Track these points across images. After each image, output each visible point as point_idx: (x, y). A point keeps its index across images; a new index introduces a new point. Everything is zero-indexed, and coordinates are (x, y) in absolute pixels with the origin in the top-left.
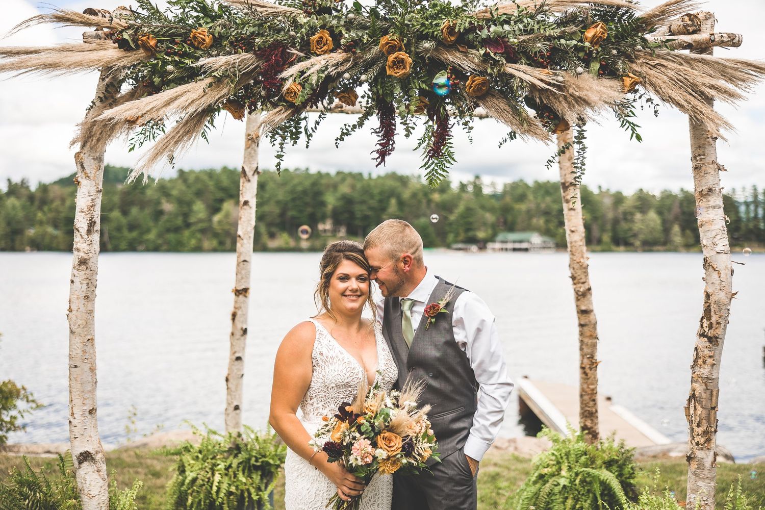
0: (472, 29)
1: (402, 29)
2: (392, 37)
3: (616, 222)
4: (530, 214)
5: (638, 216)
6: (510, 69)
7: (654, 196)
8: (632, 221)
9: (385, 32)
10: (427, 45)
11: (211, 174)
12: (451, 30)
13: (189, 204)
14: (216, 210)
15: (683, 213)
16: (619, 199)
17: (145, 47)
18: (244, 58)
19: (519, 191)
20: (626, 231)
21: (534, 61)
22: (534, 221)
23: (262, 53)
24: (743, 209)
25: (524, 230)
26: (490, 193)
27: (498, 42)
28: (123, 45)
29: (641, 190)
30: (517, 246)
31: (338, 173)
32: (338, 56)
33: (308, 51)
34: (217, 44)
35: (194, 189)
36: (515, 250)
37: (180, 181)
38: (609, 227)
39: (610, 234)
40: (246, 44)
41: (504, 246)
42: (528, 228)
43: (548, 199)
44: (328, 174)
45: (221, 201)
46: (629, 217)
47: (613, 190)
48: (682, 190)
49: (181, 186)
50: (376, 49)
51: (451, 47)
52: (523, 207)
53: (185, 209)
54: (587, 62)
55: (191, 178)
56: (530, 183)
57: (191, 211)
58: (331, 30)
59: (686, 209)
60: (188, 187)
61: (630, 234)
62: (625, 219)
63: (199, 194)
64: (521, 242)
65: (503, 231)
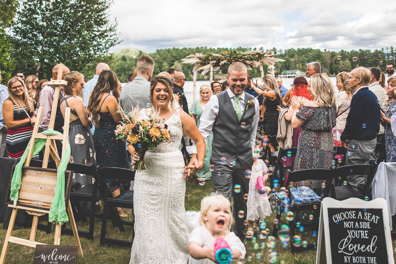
0: (242, 57)
1: (233, 57)
2: (232, 58)
3: (332, 64)
4: (295, 63)
5: (342, 61)
6: (246, 61)
7: (348, 53)
8: (338, 64)
9: (231, 57)
10: (236, 59)
11: (169, 51)
12: (239, 57)
13: (161, 63)
14: (172, 65)
15: (361, 60)
16: (333, 55)
17: (203, 59)
18: (215, 61)
19: (292, 53)
20: (336, 68)
21: (249, 60)
22: (298, 65)
23: (217, 60)
24: (386, 57)
25: (293, 69)
26: (280, 54)
27: (245, 58)
28: (199, 59)
29: (342, 51)
30: (290, 75)
31: (218, 49)
32: (226, 61)
33: (222, 60)
34: (212, 60)
35: (163, 57)
36: (289, 77)
37: (157, 54)
38: (329, 67)
39: (329, 69)
40: (215, 60)
41: (285, 75)
42: (295, 68)
43: (303, 56)
44: (214, 49)
45: (174, 61)
46: (337, 62)
47: (331, 51)
48: (360, 50)
49: (158, 56)
50: (230, 59)
51: (239, 59)
52: (292, 60)
53: (160, 65)
54: (255, 60)
55: (162, 53)
56: (296, 50)
57: (162, 66)
58: (225, 57)
59: (362, 58)
60: (161, 56)
61: (338, 69)
62: (336, 63)
63: (164, 59)
64: (292, 74)
65: (285, 70)
